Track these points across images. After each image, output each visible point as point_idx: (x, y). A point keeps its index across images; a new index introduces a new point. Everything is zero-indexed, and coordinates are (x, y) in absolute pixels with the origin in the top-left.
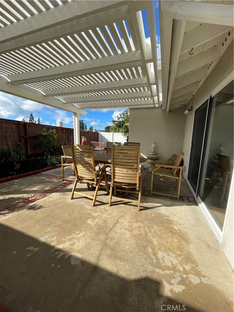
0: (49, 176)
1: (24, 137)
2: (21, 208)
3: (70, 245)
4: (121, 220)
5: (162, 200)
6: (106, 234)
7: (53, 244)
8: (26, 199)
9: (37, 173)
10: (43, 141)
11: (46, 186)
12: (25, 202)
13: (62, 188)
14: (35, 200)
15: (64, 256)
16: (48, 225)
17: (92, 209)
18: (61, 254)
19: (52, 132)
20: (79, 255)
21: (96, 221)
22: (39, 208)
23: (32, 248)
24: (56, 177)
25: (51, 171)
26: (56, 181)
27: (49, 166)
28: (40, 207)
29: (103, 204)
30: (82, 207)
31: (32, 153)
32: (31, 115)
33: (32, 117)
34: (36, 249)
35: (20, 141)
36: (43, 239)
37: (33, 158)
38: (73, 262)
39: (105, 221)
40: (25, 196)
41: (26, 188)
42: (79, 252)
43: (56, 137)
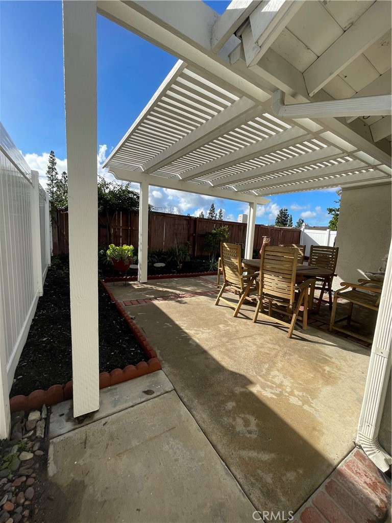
0: (207, 281)
1: (193, 234)
2: (172, 299)
3: (194, 333)
4: (257, 337)
5: (343, 341)
6: (230, 339)
7: (182, 328)
8: (177, 295)
9: (196, 276)
10: (211, 241)
11: (199, 289)
12: (176, 297)
13: (212, 294)
14: (184, 297)
15: (187, 336)
16: (185, 316)
17: (231, 319)
18: (185, 335)
19: (224, 230)
20: (198, 341)
21: (228, 328)
22: (184, 303)
23: (168, 324)
24: (213, 283)
25: (211, 276)
26: (210, 287)
27: (211, 270)
28: (186, 303)
29: (247, 318)
30: (222, 314)
31: (199, 254)
32: (213, 206)
33: (213, 210)
34: (170, 326)
35: (189, 240)
36: (177, 323)
37: (198, 260)
38: (190, 342)
39: (237, 331)
40: (178, 292)
41: (181, 286)
42: (198, 339)
43: (226, 236)
